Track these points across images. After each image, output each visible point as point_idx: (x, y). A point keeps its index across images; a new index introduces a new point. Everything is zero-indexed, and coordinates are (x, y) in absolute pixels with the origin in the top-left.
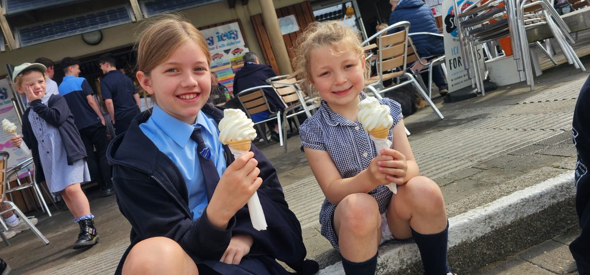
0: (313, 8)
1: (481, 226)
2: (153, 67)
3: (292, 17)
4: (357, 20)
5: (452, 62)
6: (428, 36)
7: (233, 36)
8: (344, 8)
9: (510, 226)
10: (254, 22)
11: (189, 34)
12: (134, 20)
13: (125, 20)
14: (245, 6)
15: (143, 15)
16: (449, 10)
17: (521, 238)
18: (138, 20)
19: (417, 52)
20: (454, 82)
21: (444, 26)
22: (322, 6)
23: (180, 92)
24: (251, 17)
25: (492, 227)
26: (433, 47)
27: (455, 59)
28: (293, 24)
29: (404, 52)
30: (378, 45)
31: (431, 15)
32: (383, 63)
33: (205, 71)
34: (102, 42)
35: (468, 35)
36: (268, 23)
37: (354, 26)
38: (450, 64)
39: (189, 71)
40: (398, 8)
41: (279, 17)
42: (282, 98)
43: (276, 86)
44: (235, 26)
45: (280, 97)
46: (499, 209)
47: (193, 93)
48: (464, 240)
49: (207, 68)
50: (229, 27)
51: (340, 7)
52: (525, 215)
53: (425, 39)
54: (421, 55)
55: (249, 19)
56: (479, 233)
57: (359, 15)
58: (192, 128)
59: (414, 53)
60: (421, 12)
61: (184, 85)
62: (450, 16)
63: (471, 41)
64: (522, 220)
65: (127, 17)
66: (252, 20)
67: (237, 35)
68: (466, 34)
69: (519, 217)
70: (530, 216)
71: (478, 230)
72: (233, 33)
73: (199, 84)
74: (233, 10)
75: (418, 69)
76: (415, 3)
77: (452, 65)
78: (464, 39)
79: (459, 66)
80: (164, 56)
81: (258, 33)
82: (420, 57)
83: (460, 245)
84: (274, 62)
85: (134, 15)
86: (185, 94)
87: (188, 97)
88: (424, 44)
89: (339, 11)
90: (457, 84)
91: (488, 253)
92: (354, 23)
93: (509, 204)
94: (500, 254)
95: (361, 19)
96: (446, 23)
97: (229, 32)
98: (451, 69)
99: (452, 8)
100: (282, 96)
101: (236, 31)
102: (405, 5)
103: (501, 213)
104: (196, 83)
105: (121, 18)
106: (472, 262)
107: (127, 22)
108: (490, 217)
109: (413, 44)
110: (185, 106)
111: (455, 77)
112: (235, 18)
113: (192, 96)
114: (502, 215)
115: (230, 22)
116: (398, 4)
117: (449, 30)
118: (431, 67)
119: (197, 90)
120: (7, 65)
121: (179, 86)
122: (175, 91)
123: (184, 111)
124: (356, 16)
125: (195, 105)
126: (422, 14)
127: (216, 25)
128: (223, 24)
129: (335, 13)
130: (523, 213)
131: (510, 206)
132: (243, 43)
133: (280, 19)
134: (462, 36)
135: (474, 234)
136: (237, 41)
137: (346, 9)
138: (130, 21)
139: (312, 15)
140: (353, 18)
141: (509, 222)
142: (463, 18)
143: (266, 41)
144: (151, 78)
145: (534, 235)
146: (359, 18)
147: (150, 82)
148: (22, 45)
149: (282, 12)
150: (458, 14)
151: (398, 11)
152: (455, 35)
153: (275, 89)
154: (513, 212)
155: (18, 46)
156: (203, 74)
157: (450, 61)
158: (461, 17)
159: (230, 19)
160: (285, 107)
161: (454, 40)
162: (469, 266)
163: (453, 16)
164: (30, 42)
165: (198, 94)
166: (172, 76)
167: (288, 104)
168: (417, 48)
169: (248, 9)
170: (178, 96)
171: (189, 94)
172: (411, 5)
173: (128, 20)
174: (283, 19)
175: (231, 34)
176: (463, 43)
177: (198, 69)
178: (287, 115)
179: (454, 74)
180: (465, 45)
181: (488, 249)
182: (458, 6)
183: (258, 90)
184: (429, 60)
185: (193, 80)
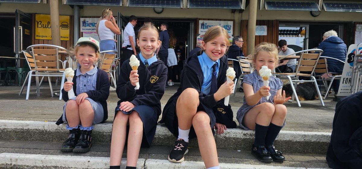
0: (280, 25)
1: (300, 138)
2: (208, 41)
3: (265, 27)
4: (305, 40)
5: (345, 79)
6: (337, 61)
7: (228, 28)
8: (300, 30)
9: (312, 143)
10: (242, 23)
11: (223, 33)
12: (182, 7)
13: (178, 6)
14: (240, 14)
15: (187, 6)
16: (353, 50)
17: (316, 149)
18: (184, 7)
19: (328, 68)
20: (342, 91)
21: (347, 58)
22: (286, 25)
23: (214, 51)
24: (241, 21)
25: (305, 140)
26: (339, 68)
27: (348, 78)
28: (264, 31)
29: (315, 65)
30: (300, 57)
31: (345, 50)
32: (300, 67)
33: (224, 46)
34: (162, 13)
35: (359, 67)
36: (250, 27)
37: (302, 42)
38: (344, 80)
39: (219, 45)
40: (326, 41)
41: (257, 25)
42: (242, 68)
43: (241, 61)
44: (231, 23)
45: (241, 68)
46: (311, 134)
47: (218, 53)
48: (291, 140)
49: (226, 46)
50: (227, 22)
51: (298, 28)
52: (321, 141)
53: (335, 63)
54: (329, 71)
55: (240, 21)
56: (298, 139)
57: (307, 36)
58: (214, 63)
59: (326, 68)
60: (339, 47)
61: (216, 49)
62: (352, 54)
63: (360, 71)
64: (319, 142)
65: (179, 5)
66: (241, 22)
67: (230, 29)
68: (358, 66)
69: (318, 140)
70: (323, 142)
71: (298, 138)
72: (228, 27)
73: (221, 50)
74: (233, 14)
75: (325, 78)
76: (337, 41)
77: (345, 81)
78: (355, 69)
79: (349, 83)
80: (213, 38)
81: (242, 30)
82: (329, 72)
83: (288, 141)
84: (246, 48)
85: (183, 5)
86: (215, 52)
87: (216, 54)
88: (334, 65)
89: (297, 31)
90: (344, 92)
91: (299, 149)
92: (303, 40)
93: (316, 134)
94: (304, 151)
95: (308, 39)
96: (348, 57)
97: (226, 26)
98: (343, 83)
99: (355, 50)
100: (242, 67)
101: (231, 26)
102: (331, 40)
103: (311, 136)
104: (220, 50)
105: (176, 5)
106: (291, 149)
107: (179, 7)
108: (305, 136)
109: (327, 63)
110: (214, 57)
111: (344, 89)
112: (233, 19)
113: (217, 54)
114: (311, 137)
115: (229, 20)
116: (327, 38)
117: (349, 61)
118: (333, 79)
119: (220, 52)
120: (119, 12)
121: (214, 49)
122: (212, 50)
123: (213, 58)
124: (305, 37)
125: (218, 57)
126: (339, 48)
127: (221, 20)
128: (225, 20)
129: (294, 31)
130: (321, 140)
131: (316, 135)
132: (232, 33)
133: (257, 26)
134: (355, 67)
135: (296, 139)
136: (229, 31)
137: (302, 30)
138: (180, 7)
139: (277, 28)
140: (304, 37)
141: (313, 141)
142: (360, 58)
143: (245, 36)
144: (206, 44)
145: (322, 150)
146: (307, 38)
147: (205, 46)
148: (129, 6)
149: (260, 23)
150: (357, 54)
151: (326, 42)
152: (352, 65)
153: (240, 63)
154: (316, 138)
155: (127, 6)
156: (223, 47)
157: (344, 78)
158: (358, 56)
159: (229, 18)
160: (242, 73)
161: (351, 68)
162: (289, 150)
163: (354, 55)
164: (133, 5)
165: (220, 54)
166: (214, 45)
167: (244, 72)
168: (328, 66)
169: (242, 16)
170: (213, 52)
171: (217, 53)
172: (334, 41)
173: (179, 6)
174: (259, 27)
175: (227, 27)
176: (354, 71)
177: (222, 45)
178: (241, 78)
179: (344, 87)
180: (355, 72)
181: (300, 147)
182: (359, 50)
183: (231, 60)
184: (333, 75)
185: (219, 48)
